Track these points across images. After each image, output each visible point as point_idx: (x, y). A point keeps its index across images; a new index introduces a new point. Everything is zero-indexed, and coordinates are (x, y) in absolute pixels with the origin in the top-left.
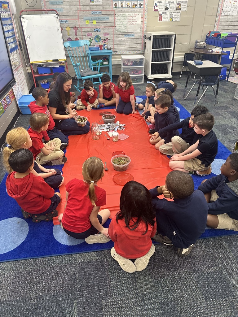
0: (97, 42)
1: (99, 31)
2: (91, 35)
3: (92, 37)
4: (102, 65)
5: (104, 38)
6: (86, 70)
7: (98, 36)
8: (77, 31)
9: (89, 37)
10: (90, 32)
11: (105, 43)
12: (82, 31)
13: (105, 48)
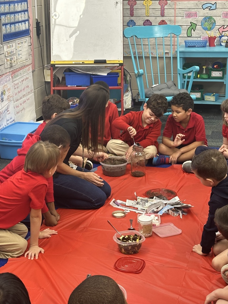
0: (206, 29)
1: (214, 7)
2: (196, 15)
3: (197, 21)
4: (209, 78)
5: (222, 23)
6: (164, 86)
7: (210, 18)
8: (166, 7)
9: (190, 20)
10: (193, 11)
11: (223, 33)
12: (177, 7)
13: (223, 44)
